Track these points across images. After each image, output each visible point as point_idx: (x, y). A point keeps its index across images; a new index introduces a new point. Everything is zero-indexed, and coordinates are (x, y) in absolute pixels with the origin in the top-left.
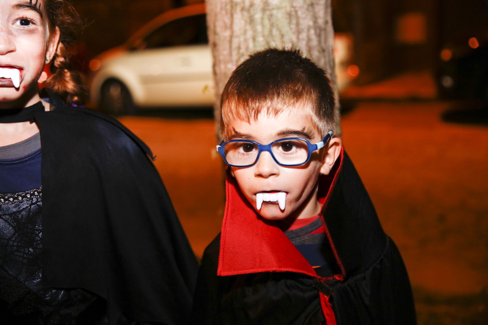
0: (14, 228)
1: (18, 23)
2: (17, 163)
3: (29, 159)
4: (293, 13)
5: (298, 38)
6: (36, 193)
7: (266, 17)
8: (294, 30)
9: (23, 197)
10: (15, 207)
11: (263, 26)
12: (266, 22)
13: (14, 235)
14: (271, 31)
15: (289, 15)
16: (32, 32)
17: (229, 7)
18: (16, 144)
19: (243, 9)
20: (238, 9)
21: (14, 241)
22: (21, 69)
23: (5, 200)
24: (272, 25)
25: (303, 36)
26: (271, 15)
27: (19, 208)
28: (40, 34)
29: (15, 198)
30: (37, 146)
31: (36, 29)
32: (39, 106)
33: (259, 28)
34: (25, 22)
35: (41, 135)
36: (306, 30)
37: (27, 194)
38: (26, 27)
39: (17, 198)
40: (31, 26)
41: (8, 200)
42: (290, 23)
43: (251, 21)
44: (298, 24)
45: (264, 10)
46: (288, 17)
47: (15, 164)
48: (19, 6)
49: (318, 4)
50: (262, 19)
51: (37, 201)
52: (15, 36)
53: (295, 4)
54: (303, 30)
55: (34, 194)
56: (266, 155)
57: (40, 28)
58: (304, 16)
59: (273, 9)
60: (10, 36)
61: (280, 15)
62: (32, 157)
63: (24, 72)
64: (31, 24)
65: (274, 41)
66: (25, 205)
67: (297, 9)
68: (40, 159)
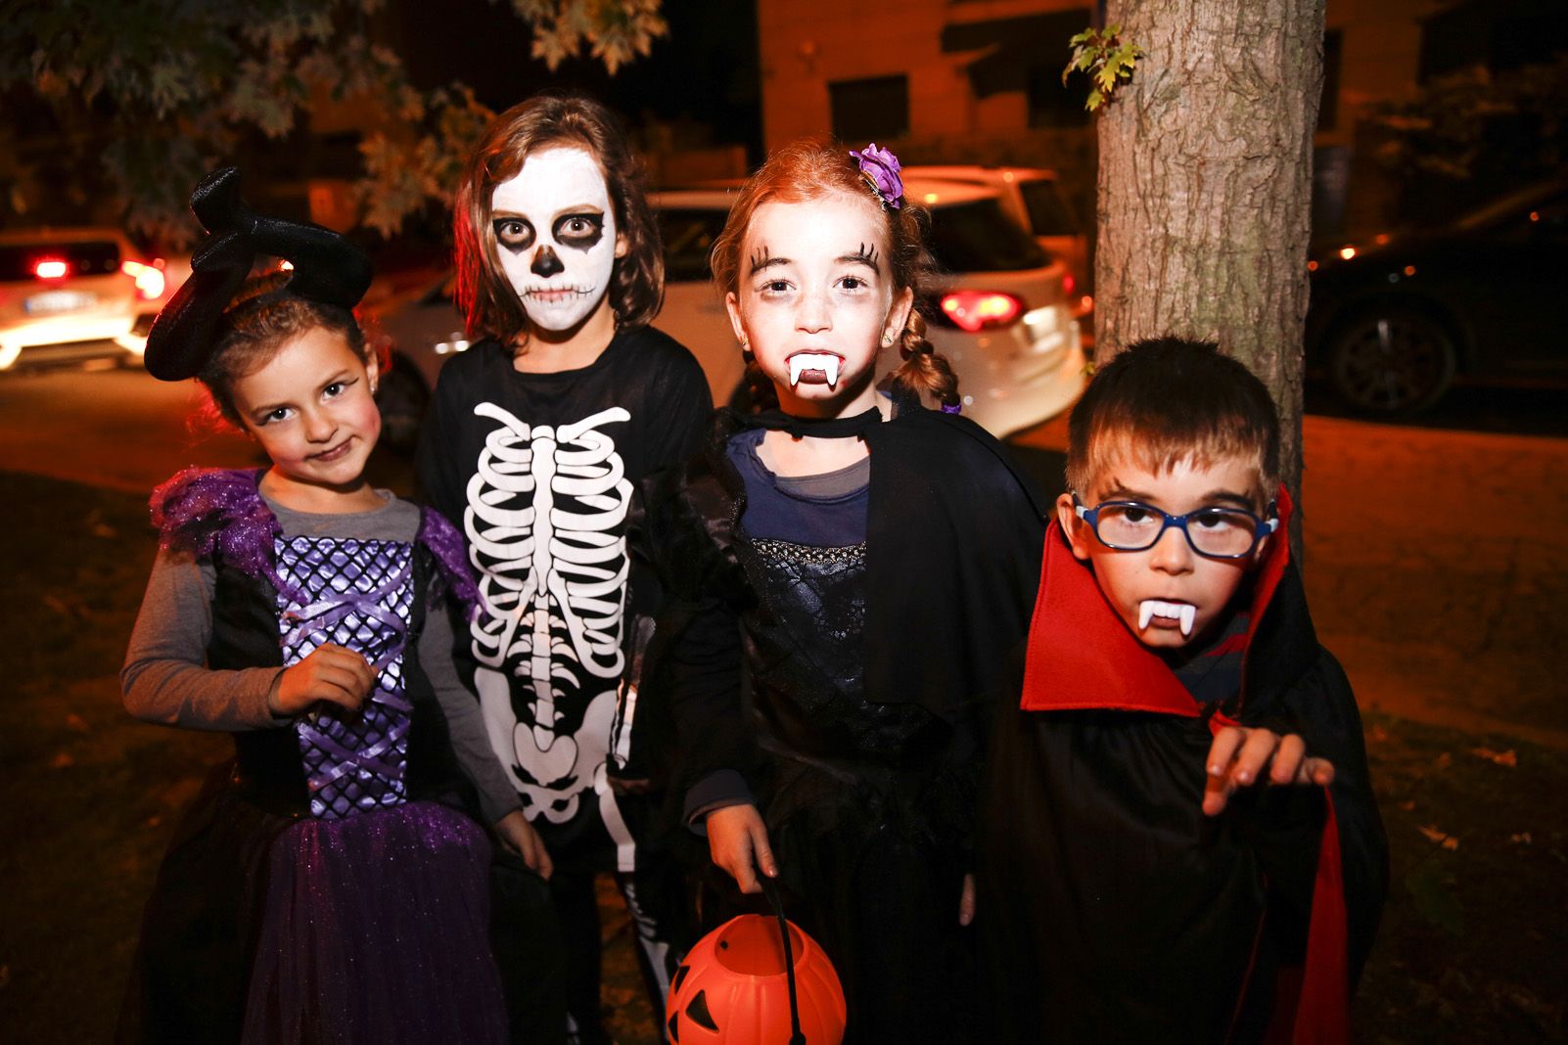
0: (822, 599)
1: (841, 284)
2: (833, 504)
3: (850, 500)
4: (1266, 260)
5: (1269, 299)
6: (856, 552)
7: (1224, 264)
8: (1264, 287)
9: (837, 556)
10: (825, 569)
11: (1217, 278)
12: (1224, 273)
13: (821, 609)
14: (1229, 287)
15: (1260, 261)
16: (860, 299)
17: (1159, 244)
18: (834, 472)
19: (1185, 250)
20: (1178, 248)
21: (821, 618)
22: (842, 358)
23: (812, 556)
24: (1232, 278)
25: (1276, 296)
26: (1232, 263)
27: (831, 571)
28: (872, 302)
29: (826, 556)
30: (864, 478)
31: (867, 295)
32: (874, 413)
33: (1211, 281)
34: (850, 283)
35: (871, 460)
36: (1280, 287)
37: (842, 551)
38: (852, 291)
39: (828, 556)
40: (860, 290)
41: (815, 556)
42: (1259, 276)
43: (1199, 269)
44: (1270, 277)
45: (1221, 254)
46: (1257, 265)
47: (829, 504)
48: (844, 259)
49: (1300, 247)
50: (1217, 267)
51: (857, 564)
52: (836, 307)
53: (1269, 247)
54: (1276, 286)
55: (852, 553)
56: (1174, 533)
57: (874, 292)
58: (1280, 264)
59: (1236, 253)
60: (827, 306)
61: (1246, 263)
62: (853, 497)
63: (845, 363)
64: (859, 286)
65: (1233, 303)
66: (838, 568)
67: (1272, 253)
68: (866, 499)
